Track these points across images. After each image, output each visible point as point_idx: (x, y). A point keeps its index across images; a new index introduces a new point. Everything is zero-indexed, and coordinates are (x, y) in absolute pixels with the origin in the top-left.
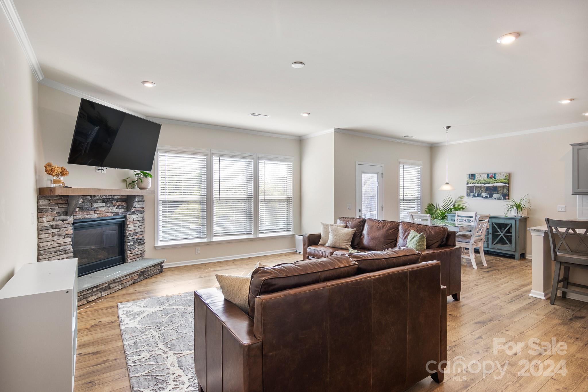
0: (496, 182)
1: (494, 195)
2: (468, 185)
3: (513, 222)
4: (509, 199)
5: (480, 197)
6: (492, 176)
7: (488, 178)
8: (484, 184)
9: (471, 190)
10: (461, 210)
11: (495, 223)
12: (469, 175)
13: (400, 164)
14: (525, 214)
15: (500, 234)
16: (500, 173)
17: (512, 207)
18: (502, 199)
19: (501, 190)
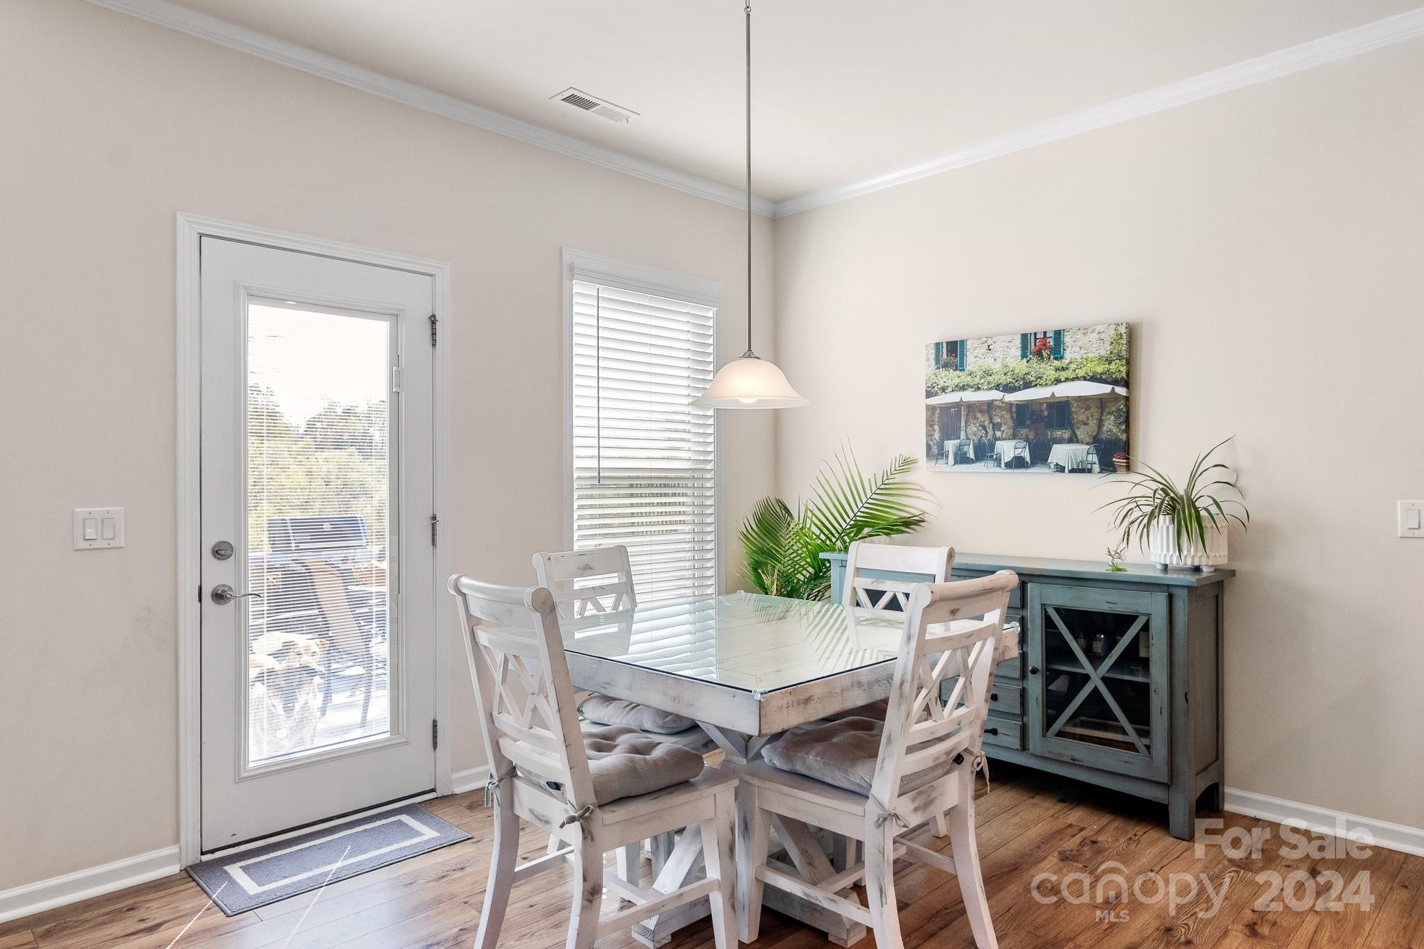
0: (1063, 375)
1: (1056, 448)
2: (934, 401)
3: (1154, 606)
4: (1128, 468)
5: (991, 463)
6: (1045, 346)
7: (1024, 356)
8: (1009, 388)
9: (945, 423)
10: (903, 532)
11: (1057, 610)
12: (938, 346)
13: (573, 279)
14: (1213, 556)
15: (1086, 678)
16: (1085, 330)
17: (1152, 516)
18: (1096, 468)
19: (1088, 417)
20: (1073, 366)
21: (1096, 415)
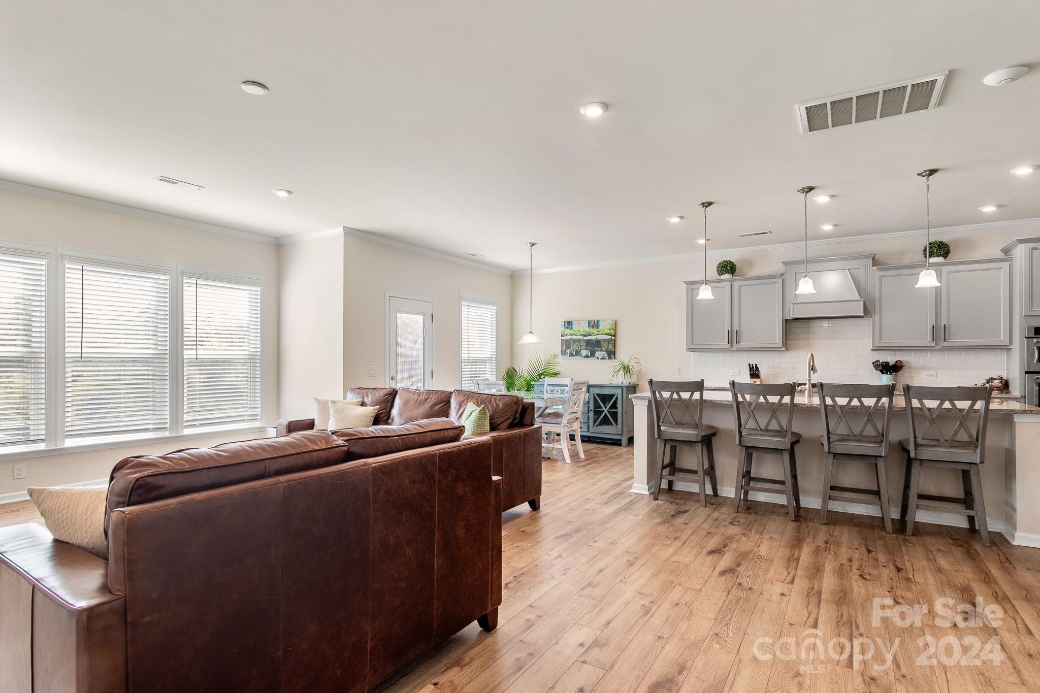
0: (599, 333)
1: (597, 352)
2: (563, 338)
3: (618, 392)
4: (615, 358)
5: (579, 356)
6: (594, 324)
7: (589, 327)
8: (585, 336)
9: (567, 344)
10: (553, 376)
11: (597, 394)
12: (565, 322)
13: (462, 300)
14: (633, 380)
15: (604, 411)
16: (604, 321)
17: (619, 371)
18: (607, 358)
19: (605, 344)
20: (601, 330)
21: (607, 344)
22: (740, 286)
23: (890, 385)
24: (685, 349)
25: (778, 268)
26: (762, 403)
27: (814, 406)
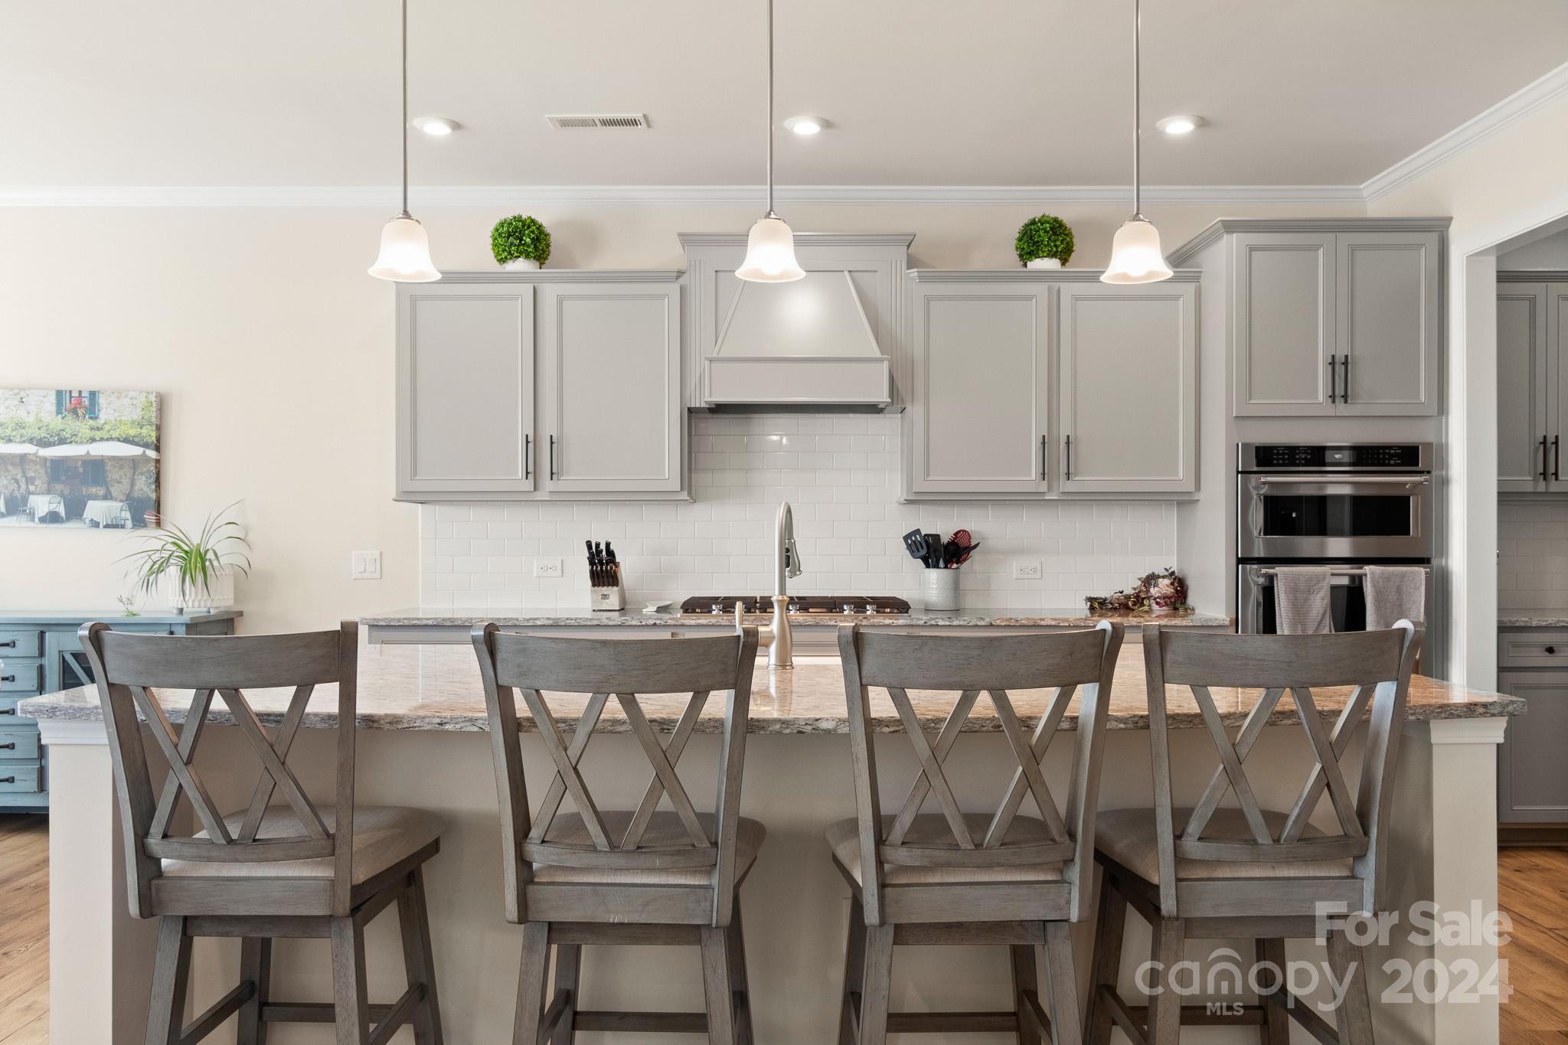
0: (98, 435)
1: (91, 504)
4: (158, 524)
5: (24, 518)
6: (80, 404)
7: (59, 412)
8: (42, 444)
11: (74, 655)
14: (221, 599)
16: (119, 393)
17: (164, 567)
18: (129, 524)
19: (121, 477)
20: (107, 427)
21: (129, 475)
22: (560, 300)
23: (1104, 631)
24: (394, 496)
25: (668, 254)
26: (616, 722)
27: (824, 725)
